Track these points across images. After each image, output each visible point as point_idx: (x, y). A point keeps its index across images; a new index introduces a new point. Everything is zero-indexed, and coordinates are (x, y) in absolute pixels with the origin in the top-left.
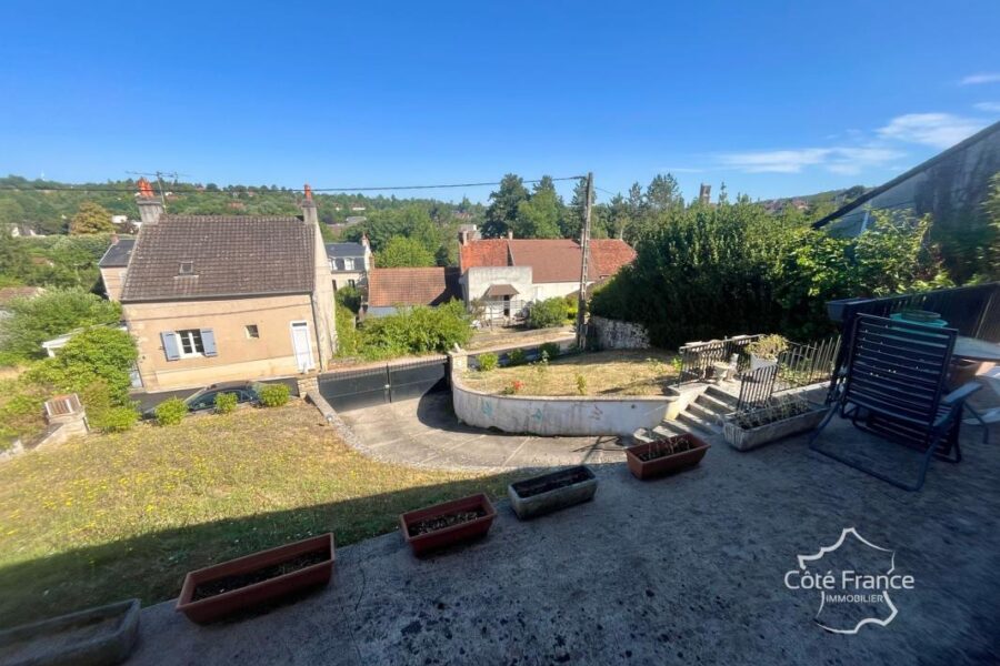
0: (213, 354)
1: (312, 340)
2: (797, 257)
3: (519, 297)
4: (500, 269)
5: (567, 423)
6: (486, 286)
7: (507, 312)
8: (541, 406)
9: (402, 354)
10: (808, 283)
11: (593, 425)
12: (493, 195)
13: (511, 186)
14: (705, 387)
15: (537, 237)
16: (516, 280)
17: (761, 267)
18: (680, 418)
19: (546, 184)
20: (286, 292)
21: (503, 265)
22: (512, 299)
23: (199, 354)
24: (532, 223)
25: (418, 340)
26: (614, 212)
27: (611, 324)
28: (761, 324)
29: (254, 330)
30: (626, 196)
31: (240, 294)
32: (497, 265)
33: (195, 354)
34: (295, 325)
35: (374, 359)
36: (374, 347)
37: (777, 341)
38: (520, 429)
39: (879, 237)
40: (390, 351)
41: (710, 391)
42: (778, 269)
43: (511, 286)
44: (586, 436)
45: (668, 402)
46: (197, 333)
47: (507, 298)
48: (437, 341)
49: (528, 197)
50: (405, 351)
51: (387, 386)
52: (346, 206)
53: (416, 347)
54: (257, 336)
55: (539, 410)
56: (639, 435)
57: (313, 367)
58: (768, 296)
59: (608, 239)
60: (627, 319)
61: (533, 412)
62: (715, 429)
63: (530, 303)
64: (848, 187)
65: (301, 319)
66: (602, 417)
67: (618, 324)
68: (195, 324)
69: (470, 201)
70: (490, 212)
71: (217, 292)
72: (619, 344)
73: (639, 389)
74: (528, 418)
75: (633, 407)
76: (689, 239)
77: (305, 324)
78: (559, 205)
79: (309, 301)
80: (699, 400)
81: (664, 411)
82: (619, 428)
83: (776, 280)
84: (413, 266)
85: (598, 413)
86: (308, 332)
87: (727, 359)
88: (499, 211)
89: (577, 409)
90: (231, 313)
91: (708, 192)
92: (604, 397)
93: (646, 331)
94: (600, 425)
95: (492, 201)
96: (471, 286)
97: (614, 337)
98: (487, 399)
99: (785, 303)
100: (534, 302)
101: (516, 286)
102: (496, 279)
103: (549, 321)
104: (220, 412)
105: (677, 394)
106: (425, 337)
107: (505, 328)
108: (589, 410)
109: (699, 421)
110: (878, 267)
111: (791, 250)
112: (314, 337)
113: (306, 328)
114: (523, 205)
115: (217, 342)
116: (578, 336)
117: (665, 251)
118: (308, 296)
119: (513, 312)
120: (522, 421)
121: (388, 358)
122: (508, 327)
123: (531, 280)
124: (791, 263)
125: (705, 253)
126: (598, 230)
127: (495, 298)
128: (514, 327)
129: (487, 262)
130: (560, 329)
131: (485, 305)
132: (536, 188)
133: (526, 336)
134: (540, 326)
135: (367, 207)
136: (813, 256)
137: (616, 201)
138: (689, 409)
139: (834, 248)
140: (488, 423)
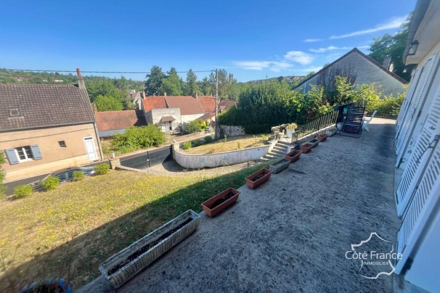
0: (40, 158)
1: (96, 146)
2: (292, 100)
3: (176, 122)
4: (163, 110)
5: (236, 159)
6: (160, 118)
7: (171, 128)
8: (226, 155)
9: (137, 149)
10: (297, 107)
11: (245, 158)
12: (148, 76)
13: (156, 72)
14: (277, 141)
15: (173, 95)
16: (174, 114)
17: (283, 103)
18: (272, 151)
19: (173, 71)
20: (80, 123)
21: (164, 108)
22: (173, 122)
23: (30, 159)
24: (170, 89)
25: (145, 142)
26: (205, 85)
27: (229, 127)
28: (288, 120)
29: (62, 144)
30: (208, 78)
31: (54, 125)
32: (162, 108)
33: (28, 159)
34: (86, 139)
35: (125, 152)
36: (124, 147)
37: (294, 125)
38: (218, 165)
39: (312, 93)
40: (132, 148)
41: (279, 142)
42: (288, 103)
43: (171, 117)
44: (243, 162)
45: (269, 146)
46: (28, 148)
47: (170, 122)
48: (153, 141)
49: (166, 77)
50: (139, 147)
51: (148, 160)
52: (49, 79)
53: (144, 145)
54: (65, 146)
55: (225, 157)
56: (262, 158)
57: (97, 159)
58: (285, 112)
59: (204, 96)
60: (235, 125)
61: (223, 157)
62: (284, 152)
63: (180, 124)
64: (278, 77)
65: (89, 136)
66: (248, 155)
67: (232, 127)
68: (27, 143)
69: (125, 78)
70: (147, 84)
71: (39, 125)
72: (233, 134)
73: (259, 144)
74: (221, 161)
75: (259, 150)
76: (259, 94)
77: (91, 138)
78: (181, 81)
79: (93, 127)
80: (276, 145)
81: (268, 150)
82: (254, 157)
83: (287, 107)
84: (113, 110)
85: (247, 154)
86: (94, 143)
87: (281, 131)
88: (152, 83)
89: (239, 154)
90: (48, 136)
91: (232, 77)
92: (247, 148)
93: (243, 129)
94: (248, 157)
95: (147, 78)
96: (153, 118)
97: (230, 132)
98: (202, 156)
99: (290, 114)
100: (183, 123)
101: (174, 117)
102: (165, 114)
103: (194, 130)
104: (76, 180)
105: (271, 143)
106: (148, 140)
107: (172, 135)
108: (243, 153)
109: (278, 151)
110: (313, 102)
111: (290, 98)
112: (97, 144)
113: (92, 140)
114: (164, 80)
115: (41, 152)
116: (216, 133)
117: (252, 99)
118: (92, 124)
119: (173, 128)
120: (218, 162)
121: (131, 151)
122: (173, 135)
123: (180, 114)
124: (291, 102)
125: (265, 100)
126: (200, 93)
127: (165, 122)
128: (176, 134)
129: (157, 107)
130: (200, 133)
131: (161, 126)
132: (168, 73)
133: (188, 136)
134: (191, 132)
135: (64, 80)
136: (296, 99)
137: (205, 80)
138: (274, 148)
139: (301, 97)
140: (203, 165)
